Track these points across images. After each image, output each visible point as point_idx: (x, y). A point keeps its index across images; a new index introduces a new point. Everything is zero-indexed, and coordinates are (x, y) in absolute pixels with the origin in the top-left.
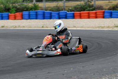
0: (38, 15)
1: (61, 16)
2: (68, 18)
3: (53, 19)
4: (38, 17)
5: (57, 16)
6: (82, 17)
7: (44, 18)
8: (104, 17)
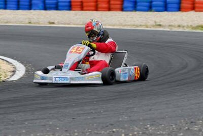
0: (8, 3)
1: (47, 6)
2: (60, 8)
3: (35, 10)
4: (8, 6)
5: (41, 5)
6: (85, 8)
7: (18, 8)
8: (122, 10)
